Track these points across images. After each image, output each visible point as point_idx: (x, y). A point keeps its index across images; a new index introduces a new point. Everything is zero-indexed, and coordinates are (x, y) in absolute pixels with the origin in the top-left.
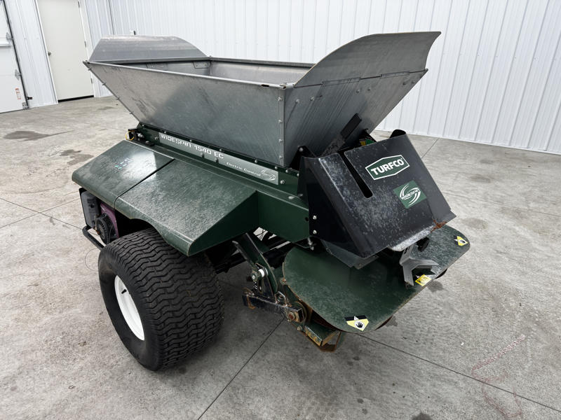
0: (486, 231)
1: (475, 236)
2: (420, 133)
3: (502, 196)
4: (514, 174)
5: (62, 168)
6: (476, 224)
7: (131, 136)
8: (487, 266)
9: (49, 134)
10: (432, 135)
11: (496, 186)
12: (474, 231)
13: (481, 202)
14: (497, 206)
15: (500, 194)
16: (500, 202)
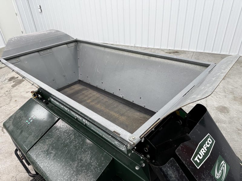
0: (229, 115)
1: (224, 119)
2: (185, 50)
3: (232, 88)
4: (235, 72)
5: (8, 90)
6: (223, 110)
7: (34, 95)
8: (235, 141)
9: (2, 67)
10: (191, 50)
11: (228, 82)
12: (223, 115)
13: (223, 94)
14: (231, 96)
15: (231, 87)
16: (232, 93)
